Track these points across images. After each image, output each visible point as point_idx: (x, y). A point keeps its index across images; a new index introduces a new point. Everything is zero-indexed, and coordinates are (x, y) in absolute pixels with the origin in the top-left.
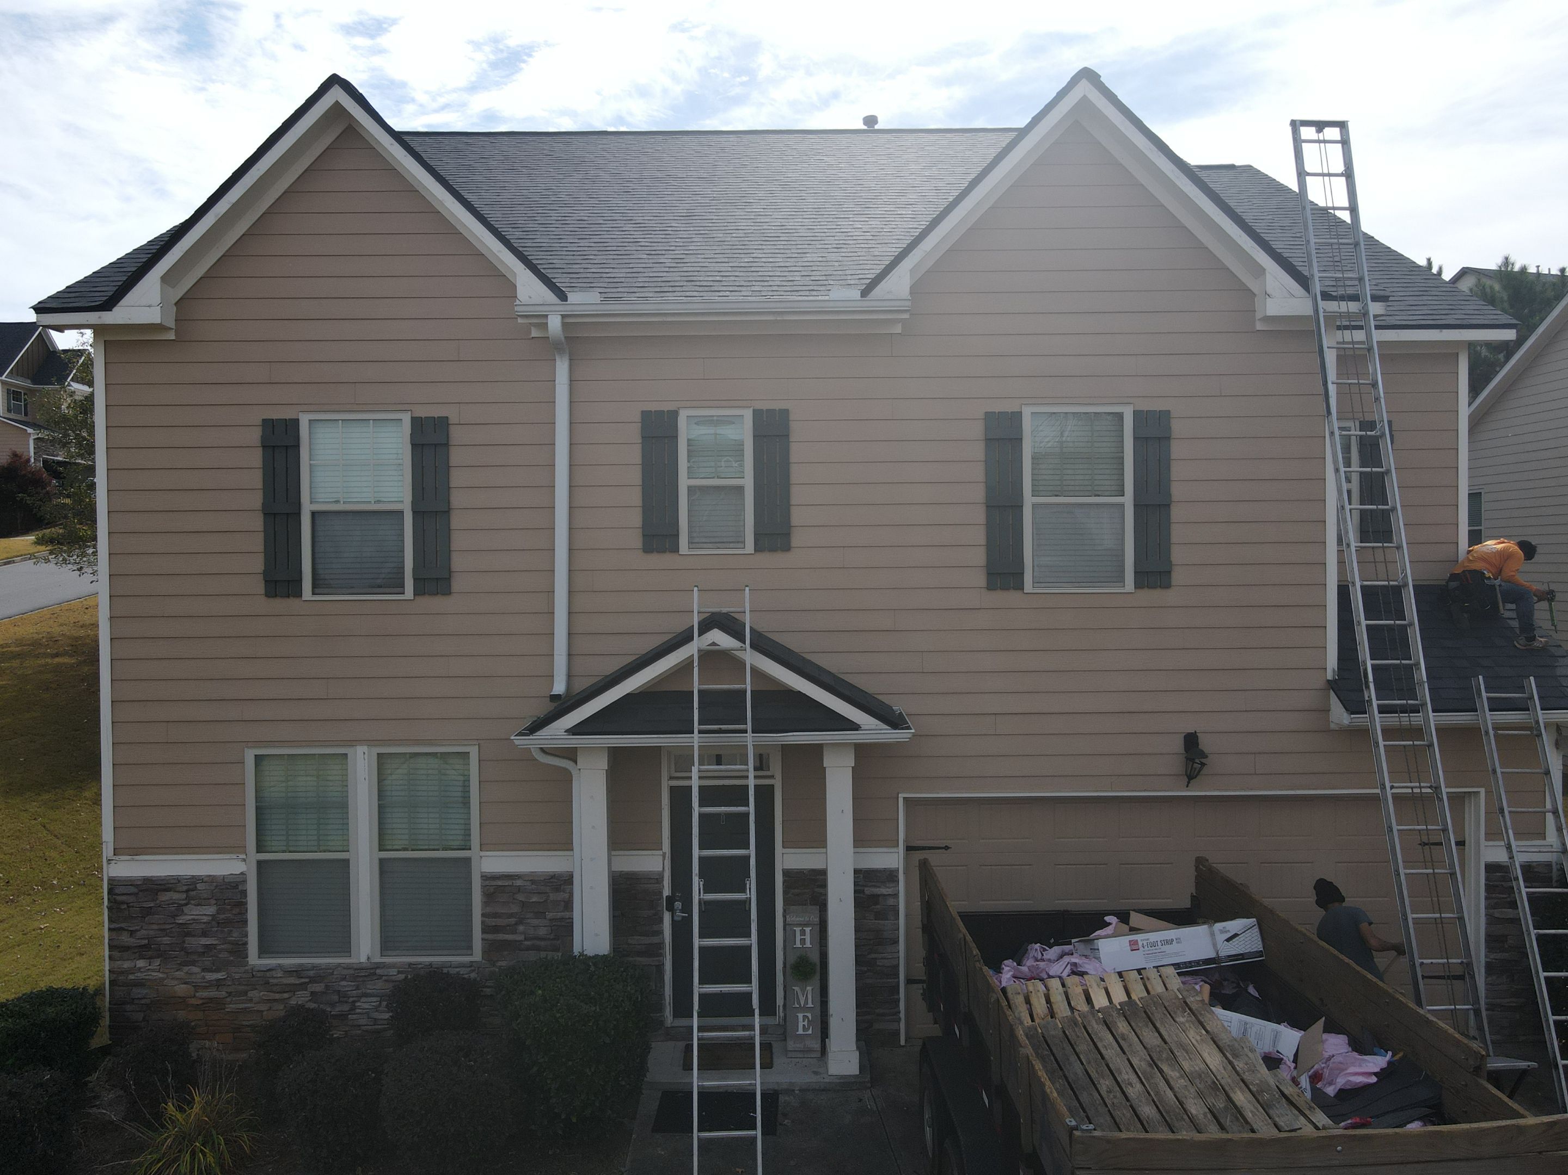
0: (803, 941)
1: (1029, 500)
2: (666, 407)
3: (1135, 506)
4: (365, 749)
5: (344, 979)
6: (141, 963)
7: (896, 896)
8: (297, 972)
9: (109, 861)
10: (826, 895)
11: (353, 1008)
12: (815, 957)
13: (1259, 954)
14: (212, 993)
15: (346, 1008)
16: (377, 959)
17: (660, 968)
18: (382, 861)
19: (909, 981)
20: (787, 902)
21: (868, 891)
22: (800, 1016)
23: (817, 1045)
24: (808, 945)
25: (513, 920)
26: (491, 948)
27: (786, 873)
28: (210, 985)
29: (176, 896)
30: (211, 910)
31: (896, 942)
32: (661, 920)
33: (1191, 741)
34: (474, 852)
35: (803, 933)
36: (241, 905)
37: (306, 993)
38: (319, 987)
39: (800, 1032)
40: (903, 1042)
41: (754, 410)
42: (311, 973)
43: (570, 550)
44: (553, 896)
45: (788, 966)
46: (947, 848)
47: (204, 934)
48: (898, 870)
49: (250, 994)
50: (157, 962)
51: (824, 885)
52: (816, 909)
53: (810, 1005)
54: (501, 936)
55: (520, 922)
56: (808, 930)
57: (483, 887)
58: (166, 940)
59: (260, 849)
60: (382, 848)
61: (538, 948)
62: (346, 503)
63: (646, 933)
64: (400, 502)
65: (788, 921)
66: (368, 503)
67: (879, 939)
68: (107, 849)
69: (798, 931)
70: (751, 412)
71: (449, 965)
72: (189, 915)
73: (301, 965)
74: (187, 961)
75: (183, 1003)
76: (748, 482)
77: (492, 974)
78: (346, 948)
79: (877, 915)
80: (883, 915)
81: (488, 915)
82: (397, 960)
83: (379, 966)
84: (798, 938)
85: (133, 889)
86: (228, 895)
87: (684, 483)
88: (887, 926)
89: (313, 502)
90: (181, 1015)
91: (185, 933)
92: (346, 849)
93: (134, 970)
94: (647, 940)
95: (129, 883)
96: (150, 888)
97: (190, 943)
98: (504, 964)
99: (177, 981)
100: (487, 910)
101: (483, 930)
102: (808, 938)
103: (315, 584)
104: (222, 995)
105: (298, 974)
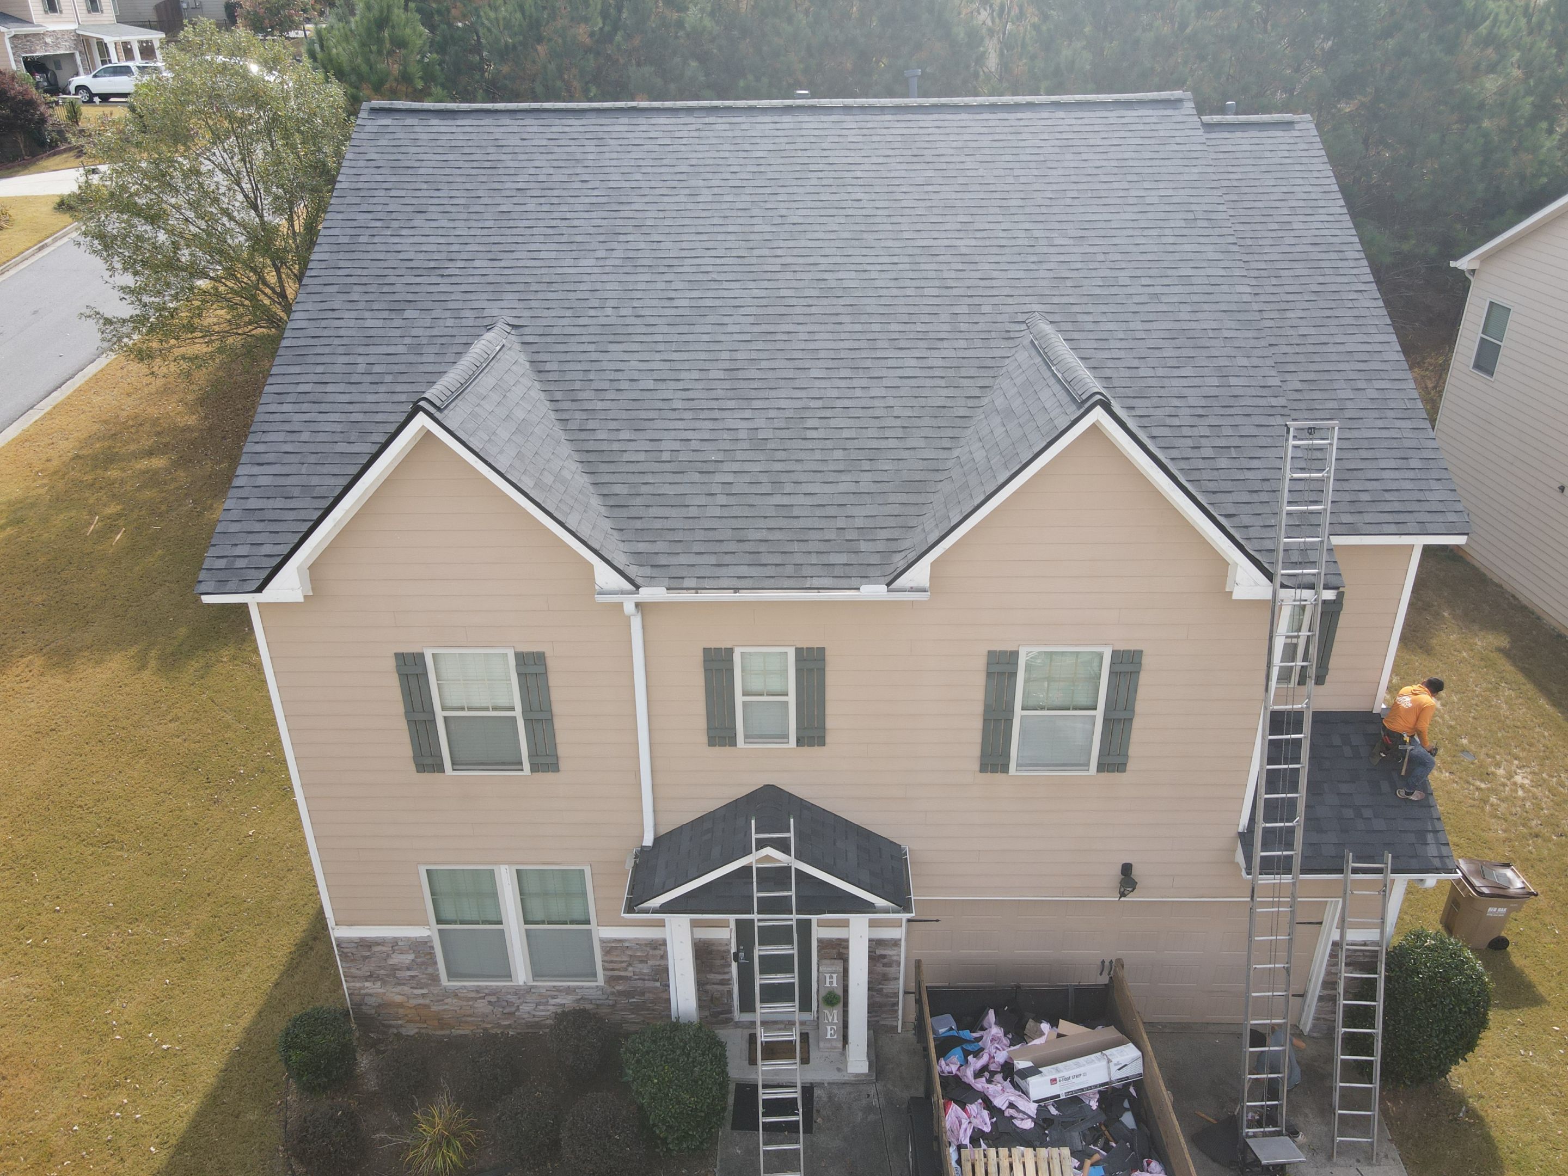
0: (831, 983)
1: (1018, 712)
2: (724, 645)
3: (1104, 719)
4: (507, 866)
5: (510, 993)
6: (367, 984)
7: (899, 955)
8: (478, 990)
9: (333, 929)
10: (848, 954)
11: (518, 1009)
12: (840, 992)
13: (1140, 1075)
14: (421, 1001)
15: (513, 1009)
16: (532, 983)
17: (730, 993)
18: (526, 930)
19: (906, 993)
20: (820, 958)
21: (879, 952)
22: (829, 1028)
23: (840, 1045)
24: (835, 985)
25: (624, 965)
26: (611, 980)
27: (820, 941)
28: (417, 996)
29: (384, 949)
30: (412, 957)
31: (898, 979)
32: (730, 965)
33: (1127, 869)
34: (593, 926)
35: (831, 977)
36: (431, 954)
37: (485, 1001)
38: (493, 999)
39: (829, 1037)
40: (899, 1031)
41: (796, 649)
42: (486, 991)
43: (651, 744)
44: (651, 952)
45: (820, 996)
46: (937, 921)
47: (408, 969)
48: (900, 940)
49: (446, 1001)
50: (379, 983)
51: (847, 948)
52: (840, 963)
53: (836, 1021)
54: (616, 973)
55: (630, 965)
56: (835, 976)
57: (602, 947)
58: (382, 972)
59: (439, 921)
60: (526, 922)
61: (644, 980)
62: (470, 709)
63: (719, 973)
64: (513, 709)
65: (821, 969)
66: (487, 709)
67: (885, 978)
68: (331, 922)
69: (827, 976)
70: (793, 649)
71: (582, 987)
72: (396, 959)
73: (478, 986)
74: (399, 983)
75: (401, 1005)
76: (792, 699)
77: (613, 993)
78: (508, 976)
79: (885, 965)
80: (888, 965)
81: (607, 962)
82: (545, 984)
83: (533, 987)
84: (828, 980)
85: (354, 945)
86: (421, 948)
87: (739, 699)
88: (891, 971)
89: (444, 709)
90: (401, 1011)
91: (395, 968)
92: (500, 923)
93: (363, 988)
94: (721, 977)
95: (350, 941)
96: (365, 944)
97: (400, 974)
98: (620, 988)
99: (394, 994)
100: (606, 958)
101: (604, 969)
102: (834, 980)
103: (453, 764)
104: (427, 1002)
105: (478, 992)
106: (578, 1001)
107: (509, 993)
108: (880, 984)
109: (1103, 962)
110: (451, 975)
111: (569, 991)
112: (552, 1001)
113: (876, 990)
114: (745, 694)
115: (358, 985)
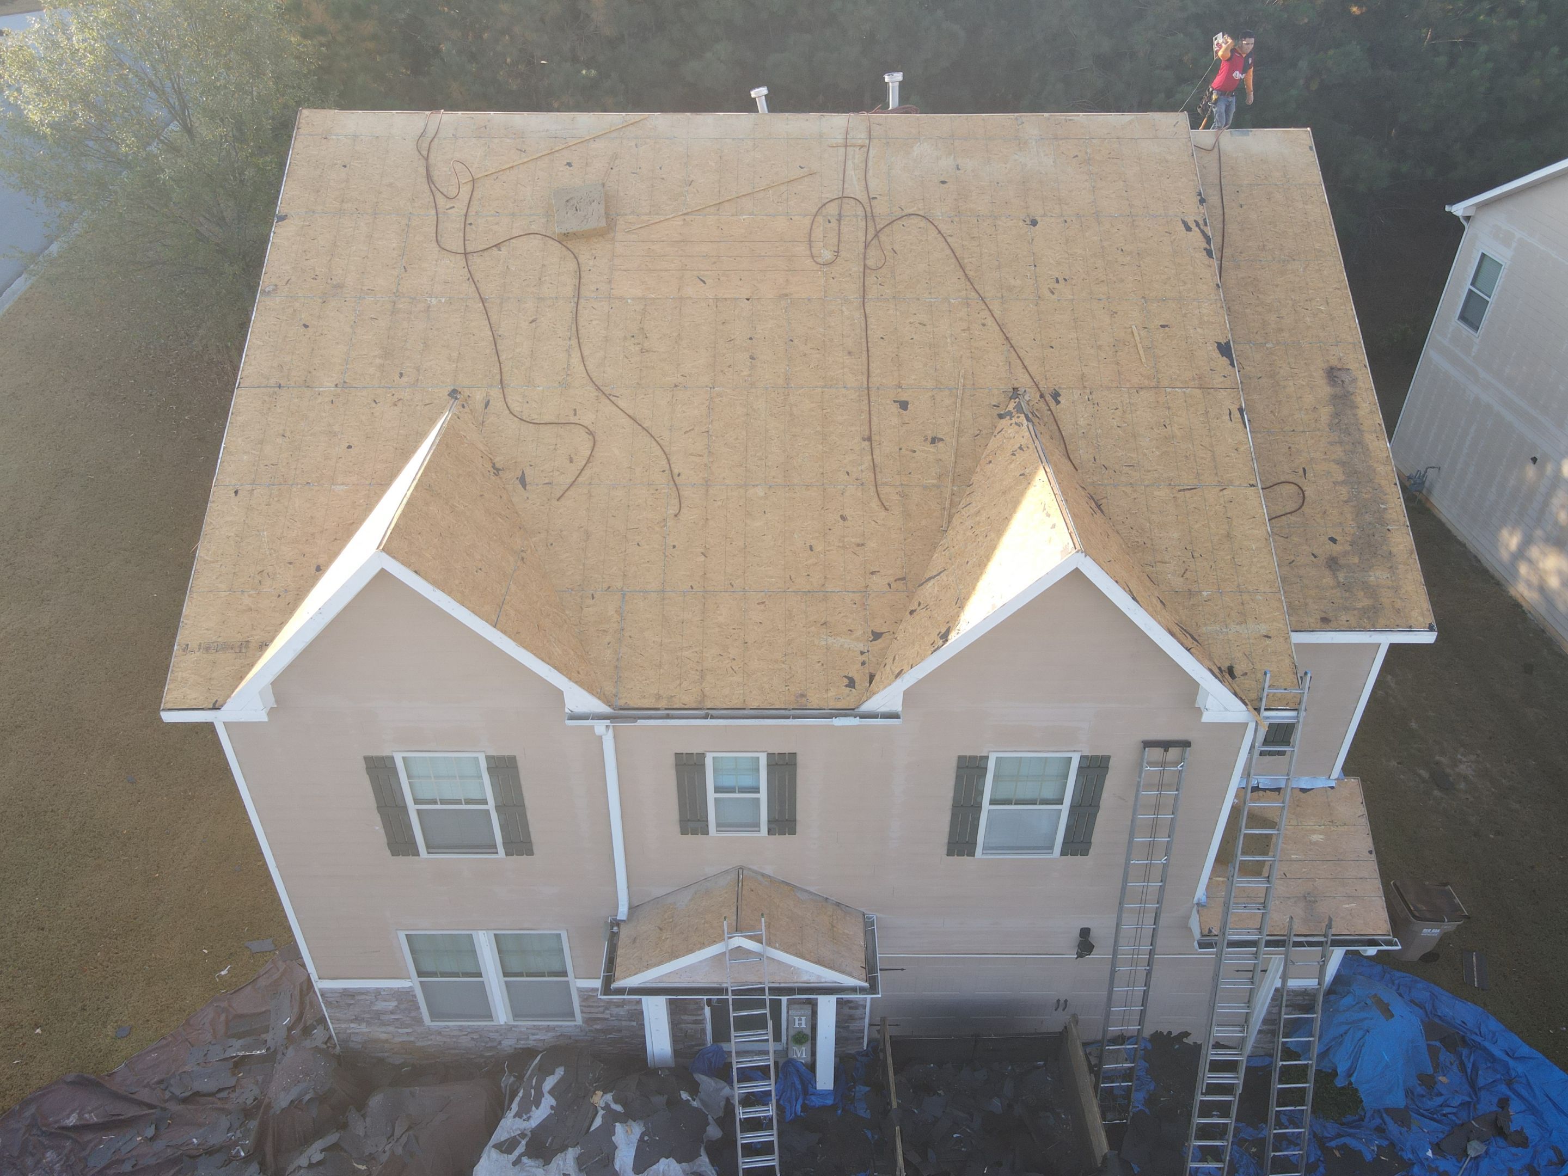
0: (800, 1024)
1: (986, 806)
2: (695, 751)
3: (1070, 812)
4: (484, 932)
5: (491, 1031)
6: (352, 1025)
9: (316, 982)
11: (500, 1043)
12: (808, 1032)
14: (406, 1038)
15: (495, 1044)
16: (512, 1023)
17: (703, 1031)
24: (803, 1026)
25: (603, 1009)
26: (587, 1021)
28: (402, 1034)
29: (367, 997)
30: (395, 1003)
31: (864, 1019)
32: (703, 1009)
34: (571, 978)
35: (800, 1020)
36: (414, 1001)
37: (468, 1038)
38: (476, 1036)
41: (768, 754)
42: (469, 1030)
43: (624, 834)
45: (790, 1037)
46: (902, 969)
47: (392, 1013)
49: (430, 1038)
50: (364, 1024)
52: (809, 1007)
53: (804, 1056)
54: (594, 1016)
55: (607, 1008)
56: (803, 1018)
57: (580, 996)
58: (367, 1016)
59: (420, 974)
60: (506, 974)
61: (621, 1020)
62: (443, 802)
63: (694, 1015)
64: (486, 803)
65: (790, 1012)
66: (458, 802)
67: (851, 1018)
68: (314, 977)
69: (797, 1018)
70: (765, 754)
71: (561, 1026)
72: (380, 1006)
73: (462, 1026)
74: (383, 1024)
75: (387, 1041)
76: (763, 796)
77: (590, 1031)
78: (489, 1016)
79: (851, 1008)
80: (856, 1008)
81: (585, 1006)
82: (524, 1024)
83: (514, 1026)
84: (797, 1022)
85: (338, 995)
86: (405, 997)
87: (711, 795)
88: (858, 1013)
89: (416, 803)
90: (386, 1045)
91: (378, 1014)
92: (479, 975)
93: (349, 1028)
94: (695, 1018)
95: (333, 991)
96: (347, 993)
97: (383, 1017)
98: (598, 1027)
99: (380, 1033)
100: (584, 1004)
101: (582, 1012)
102: (803, 1022)
103: (428, 847)
104: (412, 1039)
105: (460, 1030)
106: (558, 1037)
107: (489, 1031)
108: (846, 1022)
109: (1058, 1001)
110: (434, 1015)
111: (548, 1029)
112: (531, 1037)
113: (843, 1027)
114: (718, 790)
115: (343, 1026)
